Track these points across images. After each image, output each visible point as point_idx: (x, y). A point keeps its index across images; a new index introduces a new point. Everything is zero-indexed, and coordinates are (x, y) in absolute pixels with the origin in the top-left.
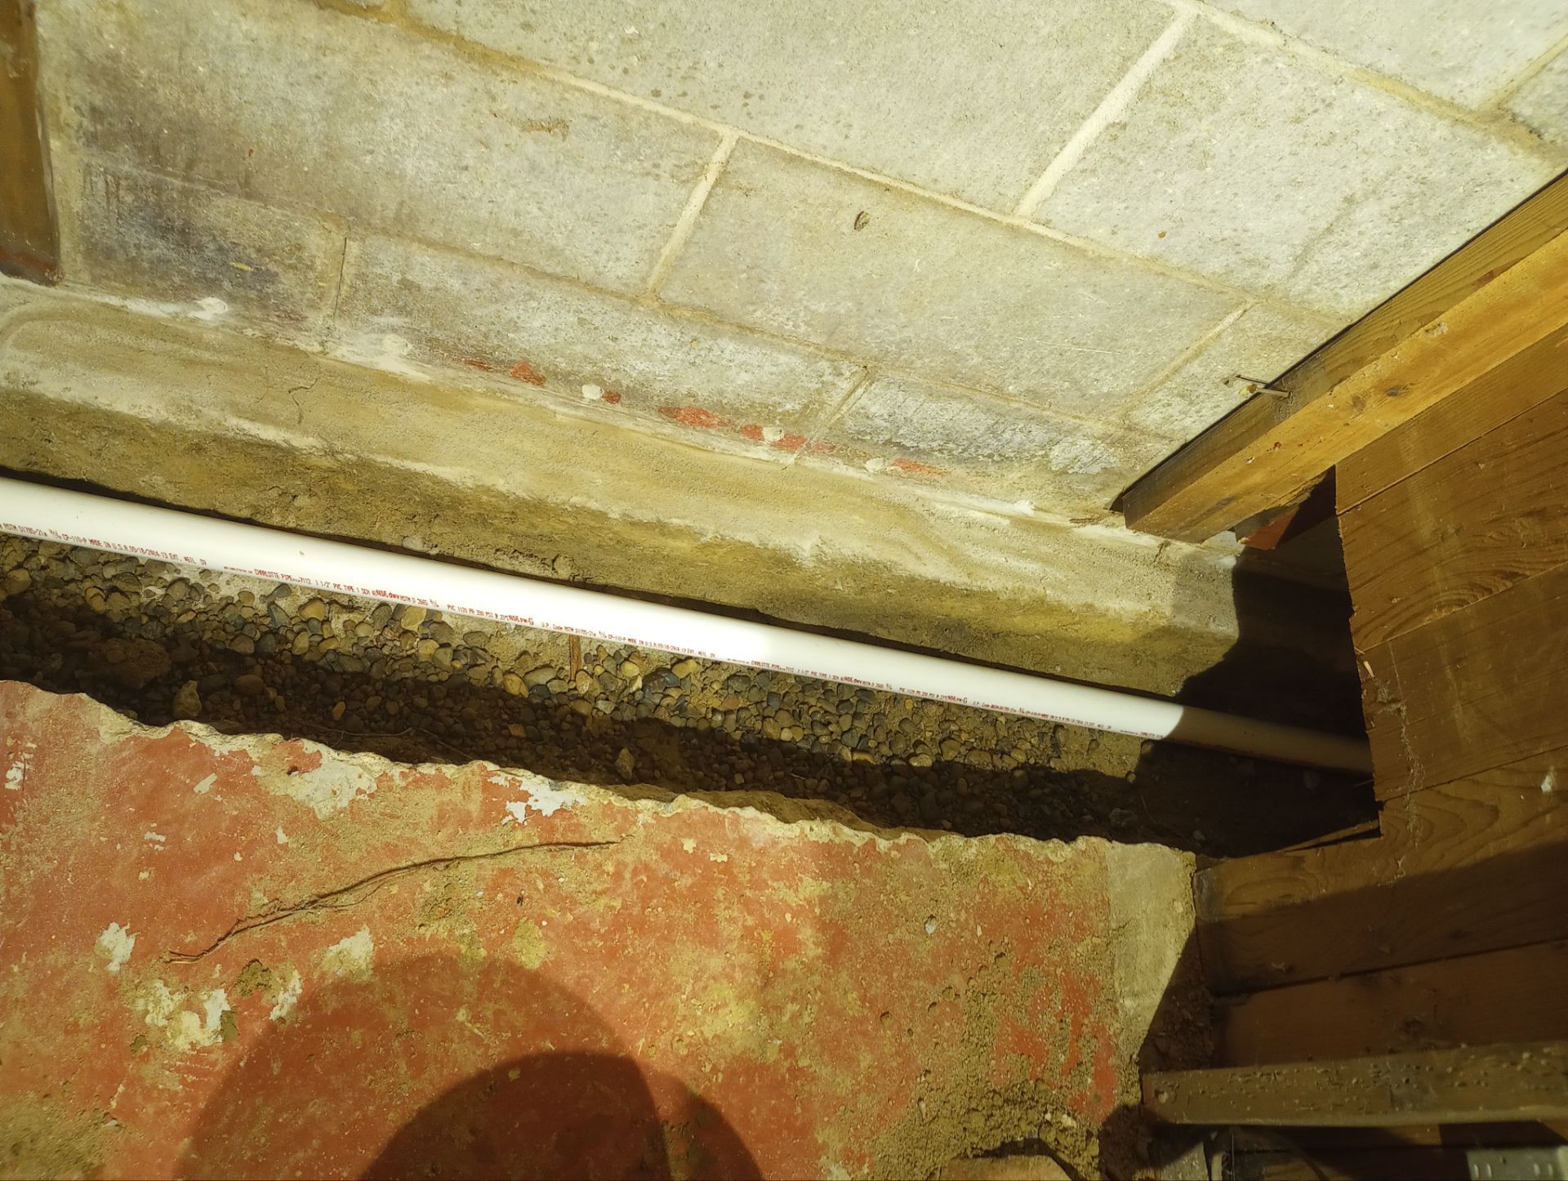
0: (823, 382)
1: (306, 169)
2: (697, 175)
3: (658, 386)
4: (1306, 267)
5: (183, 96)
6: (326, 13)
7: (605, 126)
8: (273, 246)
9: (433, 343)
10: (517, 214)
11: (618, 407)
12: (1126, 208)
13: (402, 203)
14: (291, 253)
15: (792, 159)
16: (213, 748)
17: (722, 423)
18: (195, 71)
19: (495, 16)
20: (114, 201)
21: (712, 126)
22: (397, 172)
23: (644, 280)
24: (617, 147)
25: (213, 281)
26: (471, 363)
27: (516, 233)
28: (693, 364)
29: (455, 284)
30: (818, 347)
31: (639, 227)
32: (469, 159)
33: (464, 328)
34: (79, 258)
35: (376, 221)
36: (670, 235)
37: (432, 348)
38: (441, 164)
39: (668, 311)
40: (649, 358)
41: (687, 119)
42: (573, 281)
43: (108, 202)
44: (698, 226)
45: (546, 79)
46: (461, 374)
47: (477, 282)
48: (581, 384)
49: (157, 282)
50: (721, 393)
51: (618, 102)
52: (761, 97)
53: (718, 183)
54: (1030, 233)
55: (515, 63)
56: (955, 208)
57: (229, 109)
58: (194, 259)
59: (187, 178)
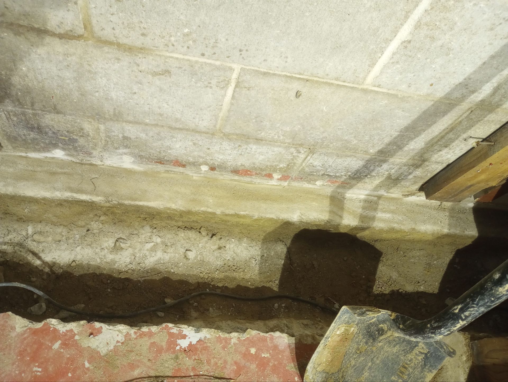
0: (293, 156)
1: (75, 101)
2: (227, 85)
3: (229, 164)
5: (21, 80)
6: (63, 40)
7: (185, 70)
8: (72, 129)
9: (141, 157)
10: (159, 108)
11: (216, 172)
12: (414, 76)
13: (115, 109)
14: (80, 132)
16: (60, 329)
17: (256, 174)
18: (22, 70)
19: (129, 32)
20: (10, 120)
21: (229, 65)
22: (110, 98)
23: (215, 126)
24: (192, 78)
25: (55, 144)
26: (157, 162)
27: (161, 115)
28: (241, 154)
29: (143, 135)
30: (289, 144)
31: (208, 107)
32: (135, 89)
33: (151, 151)
34: (5, 141)
35: (107, 116)
36: (221, 109)
37: (141, 159)
38: (125, 93)
39: (227, 136)
40: (223, 154)
42: (187, 130)
43: (8, 121)
44: (232, 104)
45: (157, 55)
46: (154, 166)
47: (151, 134)
48: (200, 166)
49: (36, 147)
50: (254, 164)
51: (188, 60)
52: (247, 50)
53: (236, 86)
55: (142, 50)
57: (39, 82)
58: (46, 137)
59: (33, 109)
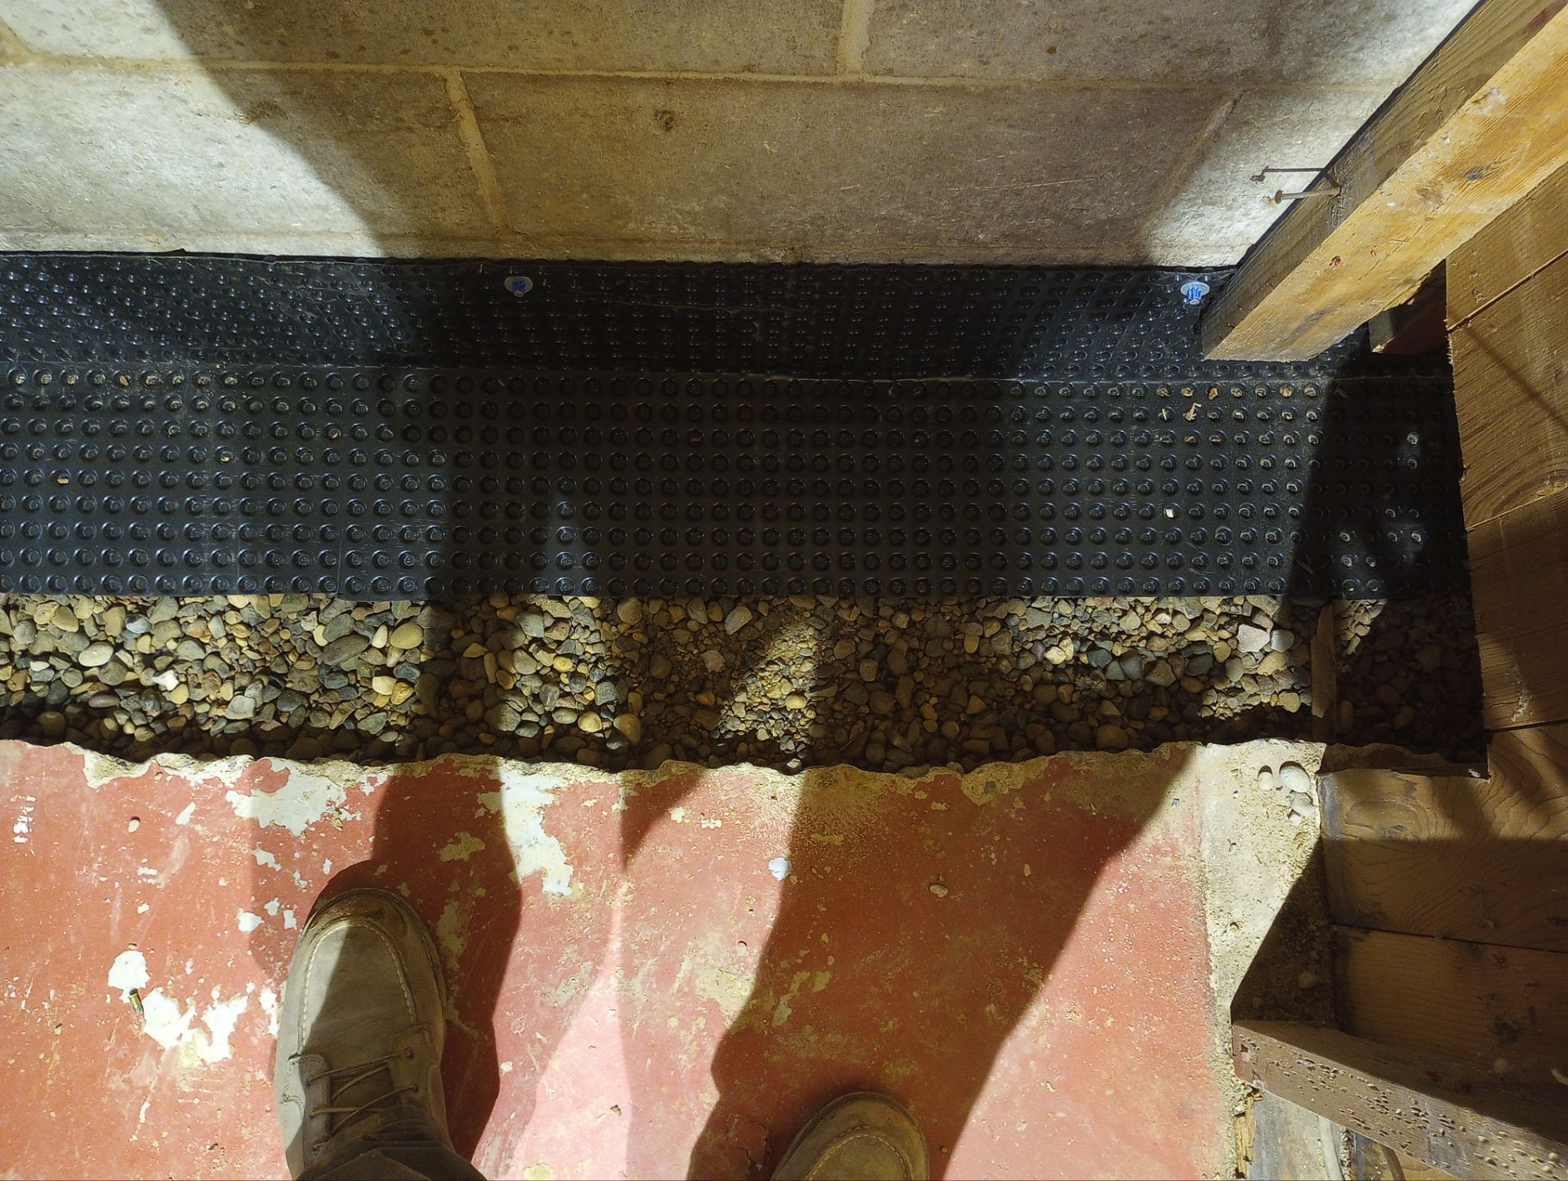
1: (87, 200)
2: (450, 117)
4: (1286, 40)
7: (312, 97)
12: (980, 34)
13: (196, 207)
15: (534, 79)
21: (421, 70)
22: (166, 184)
23: (486, 221)
24: (344, 113)
31: (436, 177)
32: (214, 155)
36: (474, 177)
38: (196, 167)
41: (389, 69)
44: (497, 164)
51: (304, 72)
52: (445, 30)
53: (480, 118)
54: (877, 87)
56: (765, 83)
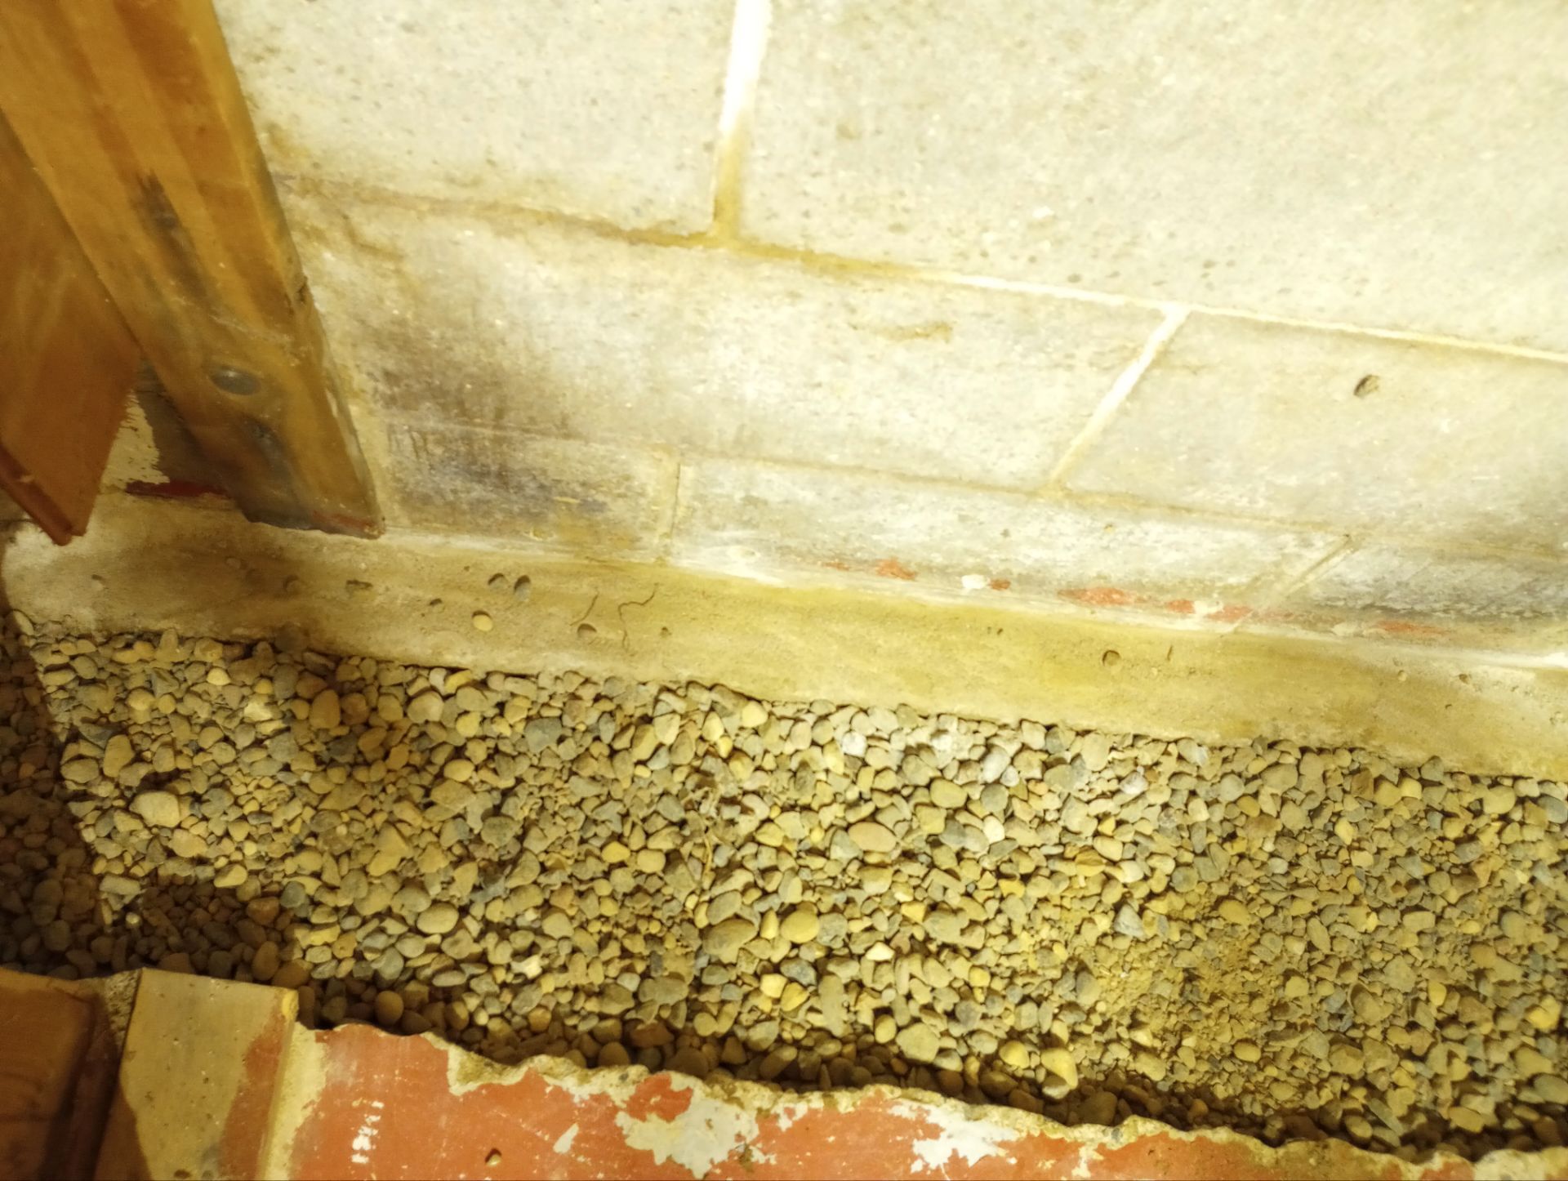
0: (1284, 555)
2: (1126, 360)
3: (1059, 573)
5: (482, 351)
6: (640, 248)
7: (1000, 322)
8: (598, 478)
9: (784, 550)
10: (883, 423)
11: (1007, 593)
13: (742, 427)
14: (619, 484)
15: (1267, 328)
16: (571, 1091)
17: (1140, 600)
18: (492, 326)
19: (854, 223)
20: (423, 455)
22: (735, 398)
23: (1045, 472)
25: (537, 515)
26: (828, 565)
27: (882, 442)
28: (1107, 548)
29: (808, 496)
30: (1281, 521)
33: (820, 535)
34: (396, 507)
35: (713, 446)
37: (783, 555)
39: (1078, 500)
40: (1048, 546)
42: (951, 482)
43: (418, 456)
44: (1123, 412)
45: (922, 281)
46: (817, 575)
47: (833, 491)
48: (961, 575)
49: (481, 521)
50: (1142, 573)
53: (1156, 363)
55: (880, 270)
56: (1519, 358)
57: (535, 358)
58: (514, 497)
59: (497, 427)
